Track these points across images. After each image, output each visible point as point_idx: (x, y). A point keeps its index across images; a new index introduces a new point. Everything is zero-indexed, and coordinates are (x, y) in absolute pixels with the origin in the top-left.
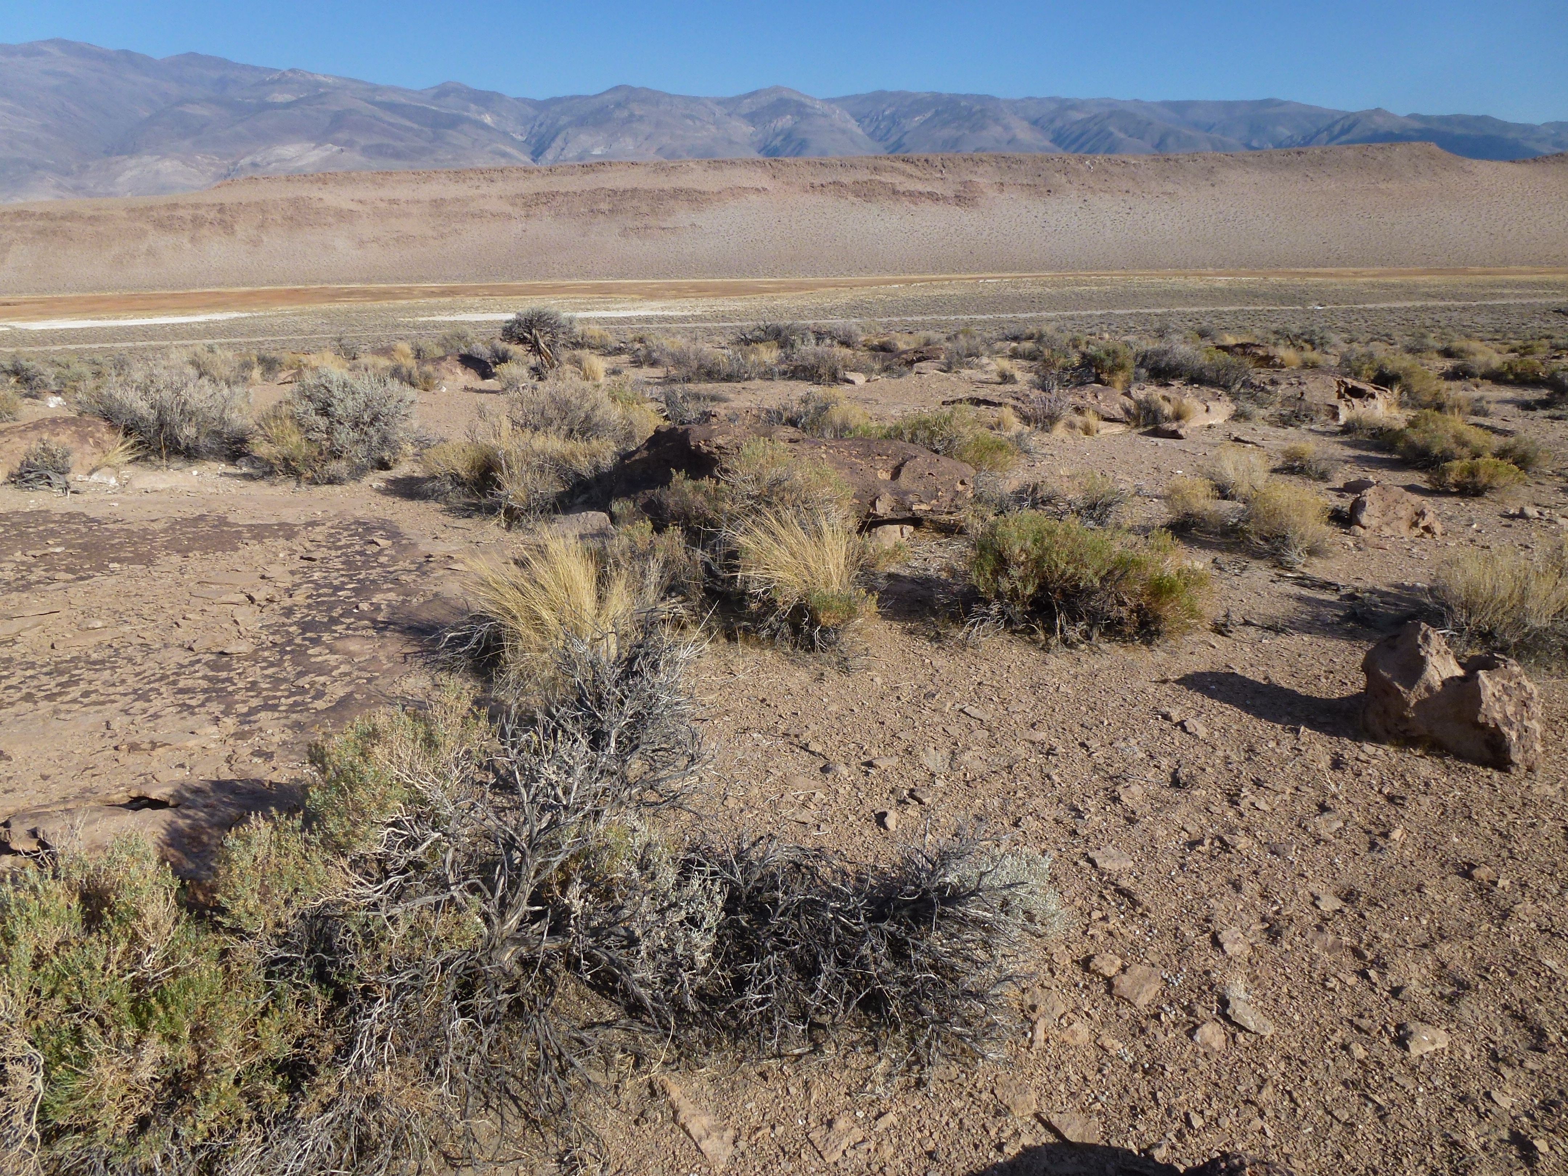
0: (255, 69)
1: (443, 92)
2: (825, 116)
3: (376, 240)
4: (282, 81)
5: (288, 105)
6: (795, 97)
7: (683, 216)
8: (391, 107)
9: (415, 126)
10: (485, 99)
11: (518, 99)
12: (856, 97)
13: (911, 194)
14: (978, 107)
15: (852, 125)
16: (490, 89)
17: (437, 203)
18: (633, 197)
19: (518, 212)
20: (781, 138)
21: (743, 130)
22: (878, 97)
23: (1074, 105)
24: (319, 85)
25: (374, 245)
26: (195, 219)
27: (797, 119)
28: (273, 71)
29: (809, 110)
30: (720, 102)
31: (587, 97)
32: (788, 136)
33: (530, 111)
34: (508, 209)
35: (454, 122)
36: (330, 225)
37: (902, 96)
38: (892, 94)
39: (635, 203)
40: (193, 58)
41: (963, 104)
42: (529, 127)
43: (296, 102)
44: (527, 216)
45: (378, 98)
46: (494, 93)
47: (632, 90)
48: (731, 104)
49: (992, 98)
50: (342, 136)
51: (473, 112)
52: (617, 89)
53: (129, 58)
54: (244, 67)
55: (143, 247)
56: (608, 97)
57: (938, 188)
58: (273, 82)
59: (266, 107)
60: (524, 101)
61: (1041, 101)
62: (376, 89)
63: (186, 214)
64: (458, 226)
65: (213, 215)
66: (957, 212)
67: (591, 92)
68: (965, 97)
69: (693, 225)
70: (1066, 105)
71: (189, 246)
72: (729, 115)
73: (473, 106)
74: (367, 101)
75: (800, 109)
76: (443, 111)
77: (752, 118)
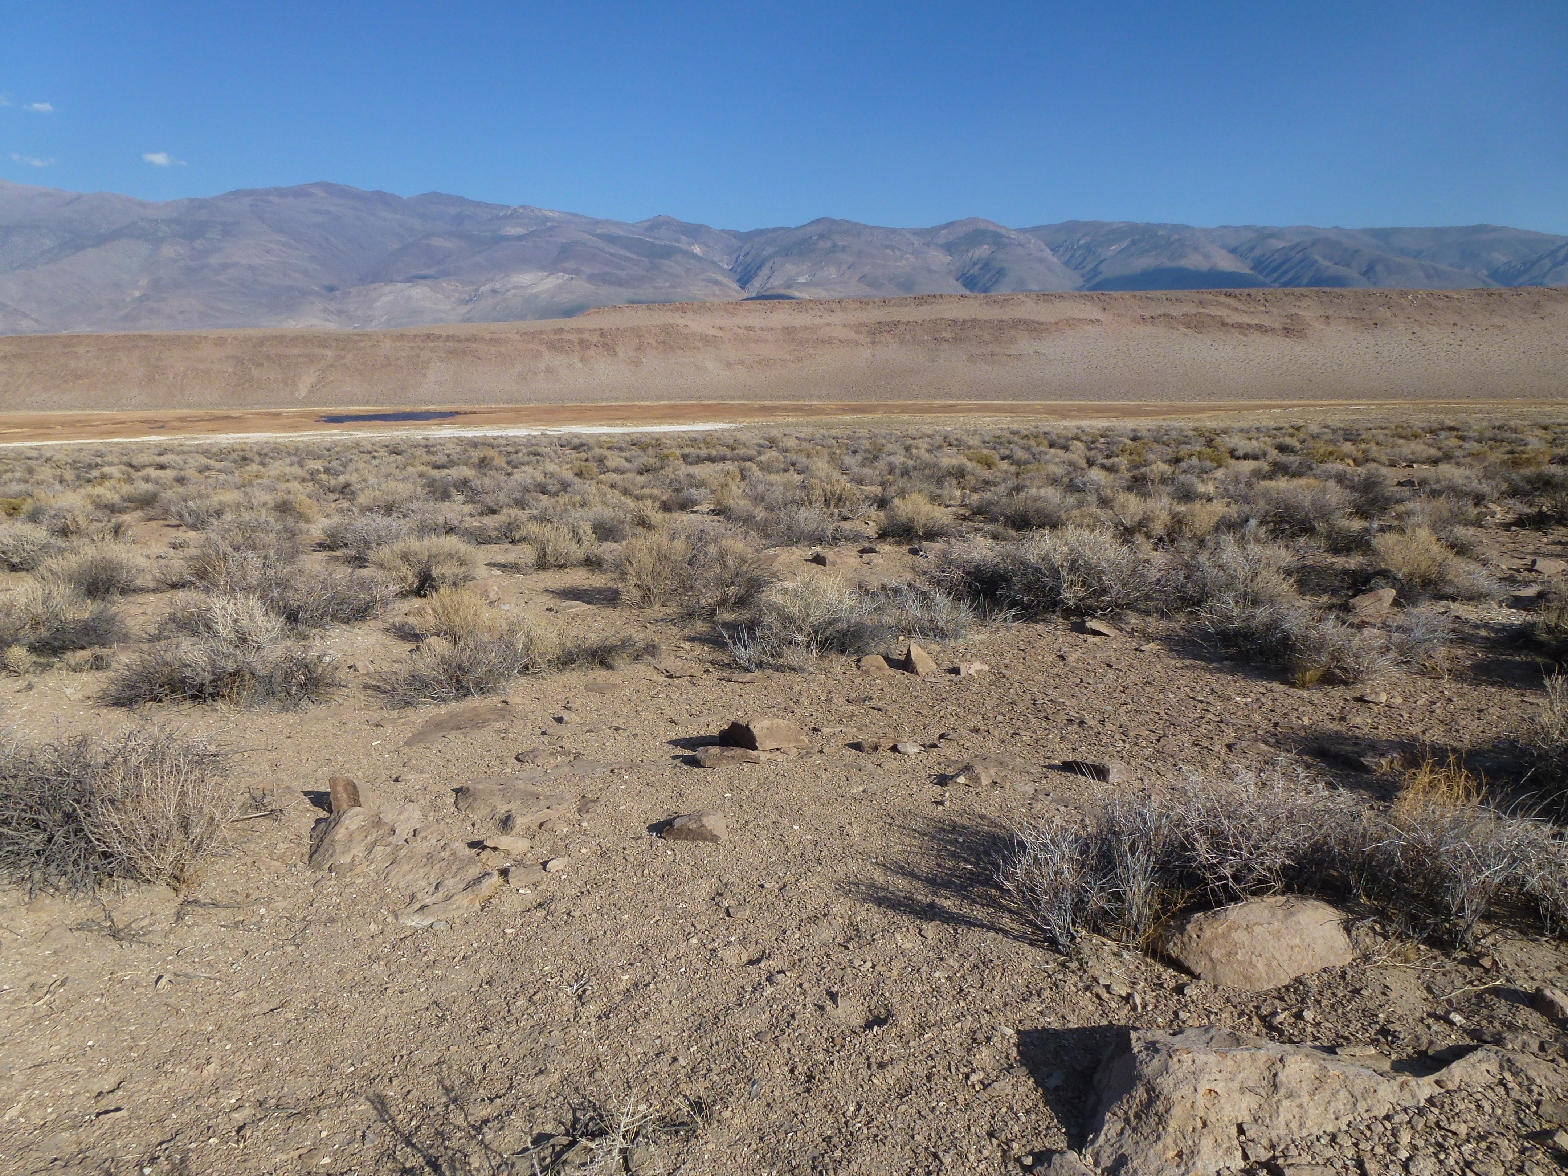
0: (487, 205)
1: (655, 225)
2: (1021, 245)
3: (742, 363)
4: (514, 216)
5: (520, 238)
6: (991, 228)
7: (1025, 344)
8: (611, 239)
9: (634, 257)
10: (695, 231)
11: (723, 231)
12: (1048, 227)
13: (1240, 326)
14: (1176, 237)
15: (1048, 253)
16: (699, 222)
17: (789, 331)
18: (974, 328)
19: (863, 338)
20: (978, 267)
21: (940, 259)
22: (1072, 227)
23: (1274, 234)
24: (546, 219)
25: (740, 367)
26: (581, 342)
27: (994, 248)
28: (503, 207)
29: (1005, 240)
30: (917, 233)
31: (789, 229)
32: (986, 265)
33: (735, 242)
34: (854, 336)
35: (668, 252)
36: (698, 349)
37: (1096, 226)
38: (1085, 224)
39: (977, 331)
40: (436, 197)
41: (1160, 233)
42: (734, 257)
43: (527, 234)
44: (873, 343)
45: (599, 231)
46: (701, 226)
47: (832, 222)
48: (929, 235)
49: (1186, 227)
50: (570, 265)
51: (684, 242)
52: (818, 221)
53: (382, 198)
54: (478, 204)
55: (542, 366)
56: (809, 229)
57: (1265, 321)
58: (506, 217)
59: (500, 239)
60: (729, 232)
61: (1237, 230)
62: (597, 223)
63: (574, 337)
64: (811, 351)
65: (595, 338)
66: (1287, 343)
67: (793, 225)
68: (1160, 226)
69: (1037, 352)
70: (1264, 234)
71: (580, 365)
72: (928, 245)
73: (684, 238)
74: (589, 234)
75: (997, 239)
76: (657, 242)
77: (949, 247)
